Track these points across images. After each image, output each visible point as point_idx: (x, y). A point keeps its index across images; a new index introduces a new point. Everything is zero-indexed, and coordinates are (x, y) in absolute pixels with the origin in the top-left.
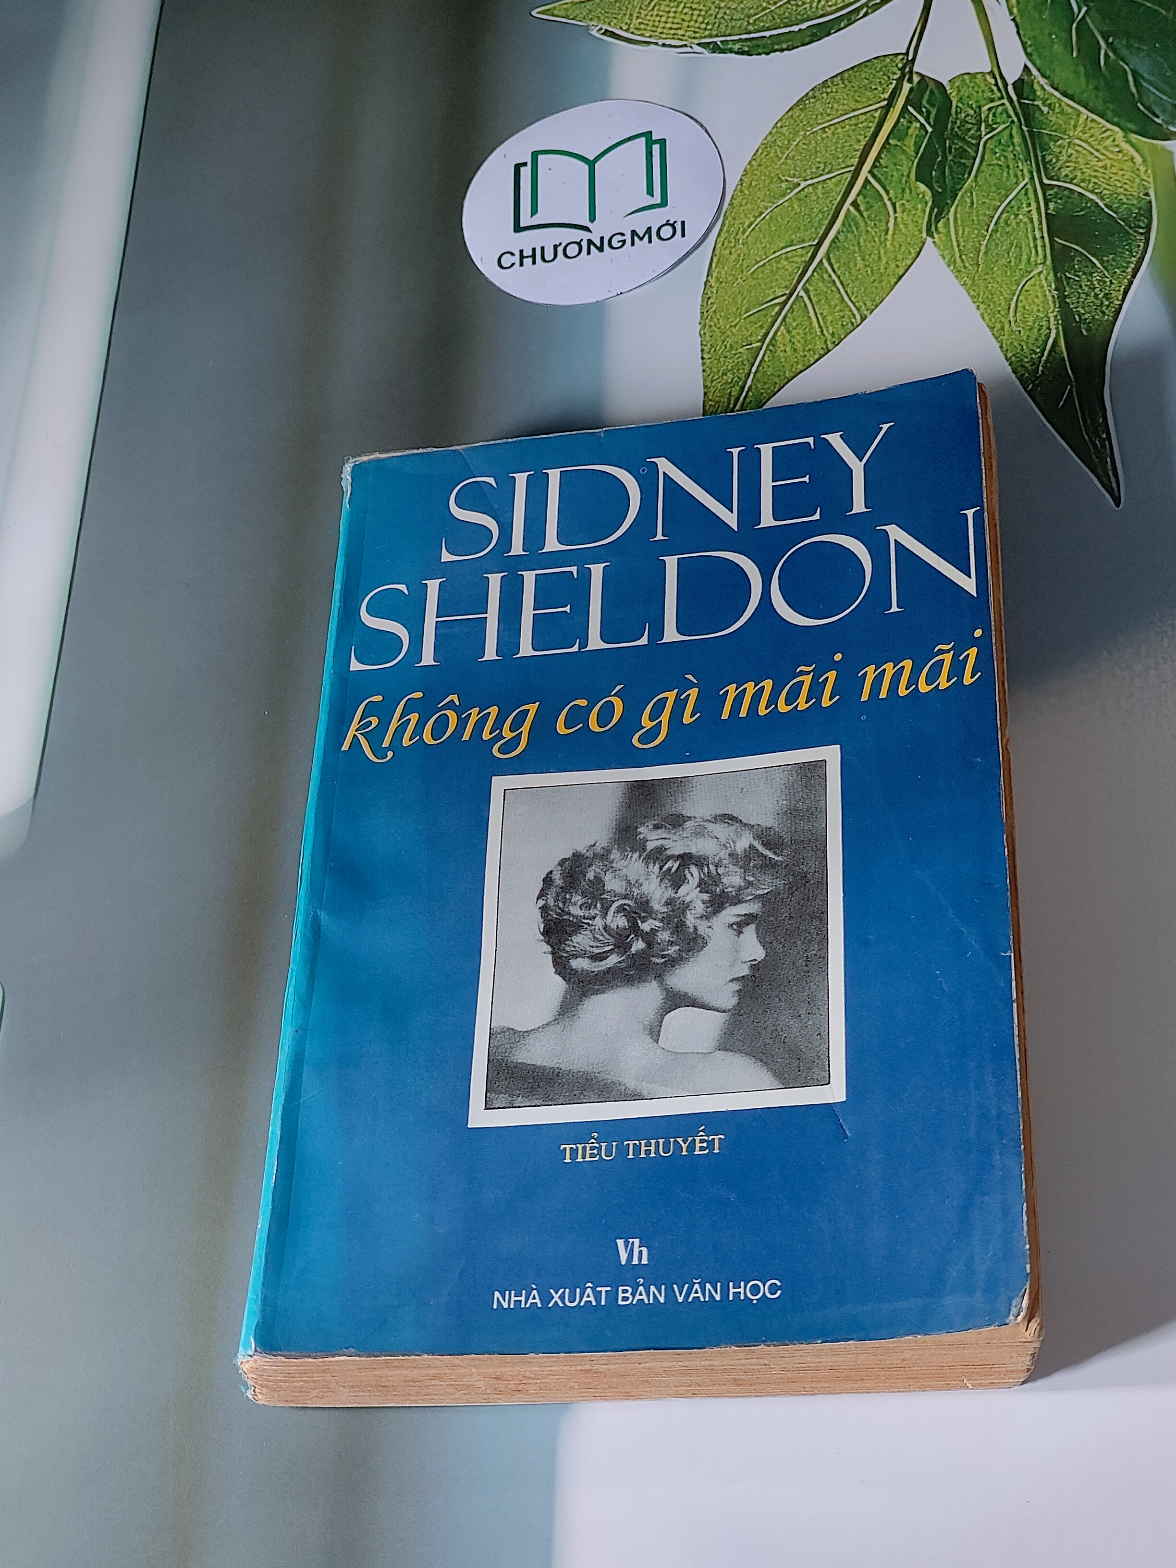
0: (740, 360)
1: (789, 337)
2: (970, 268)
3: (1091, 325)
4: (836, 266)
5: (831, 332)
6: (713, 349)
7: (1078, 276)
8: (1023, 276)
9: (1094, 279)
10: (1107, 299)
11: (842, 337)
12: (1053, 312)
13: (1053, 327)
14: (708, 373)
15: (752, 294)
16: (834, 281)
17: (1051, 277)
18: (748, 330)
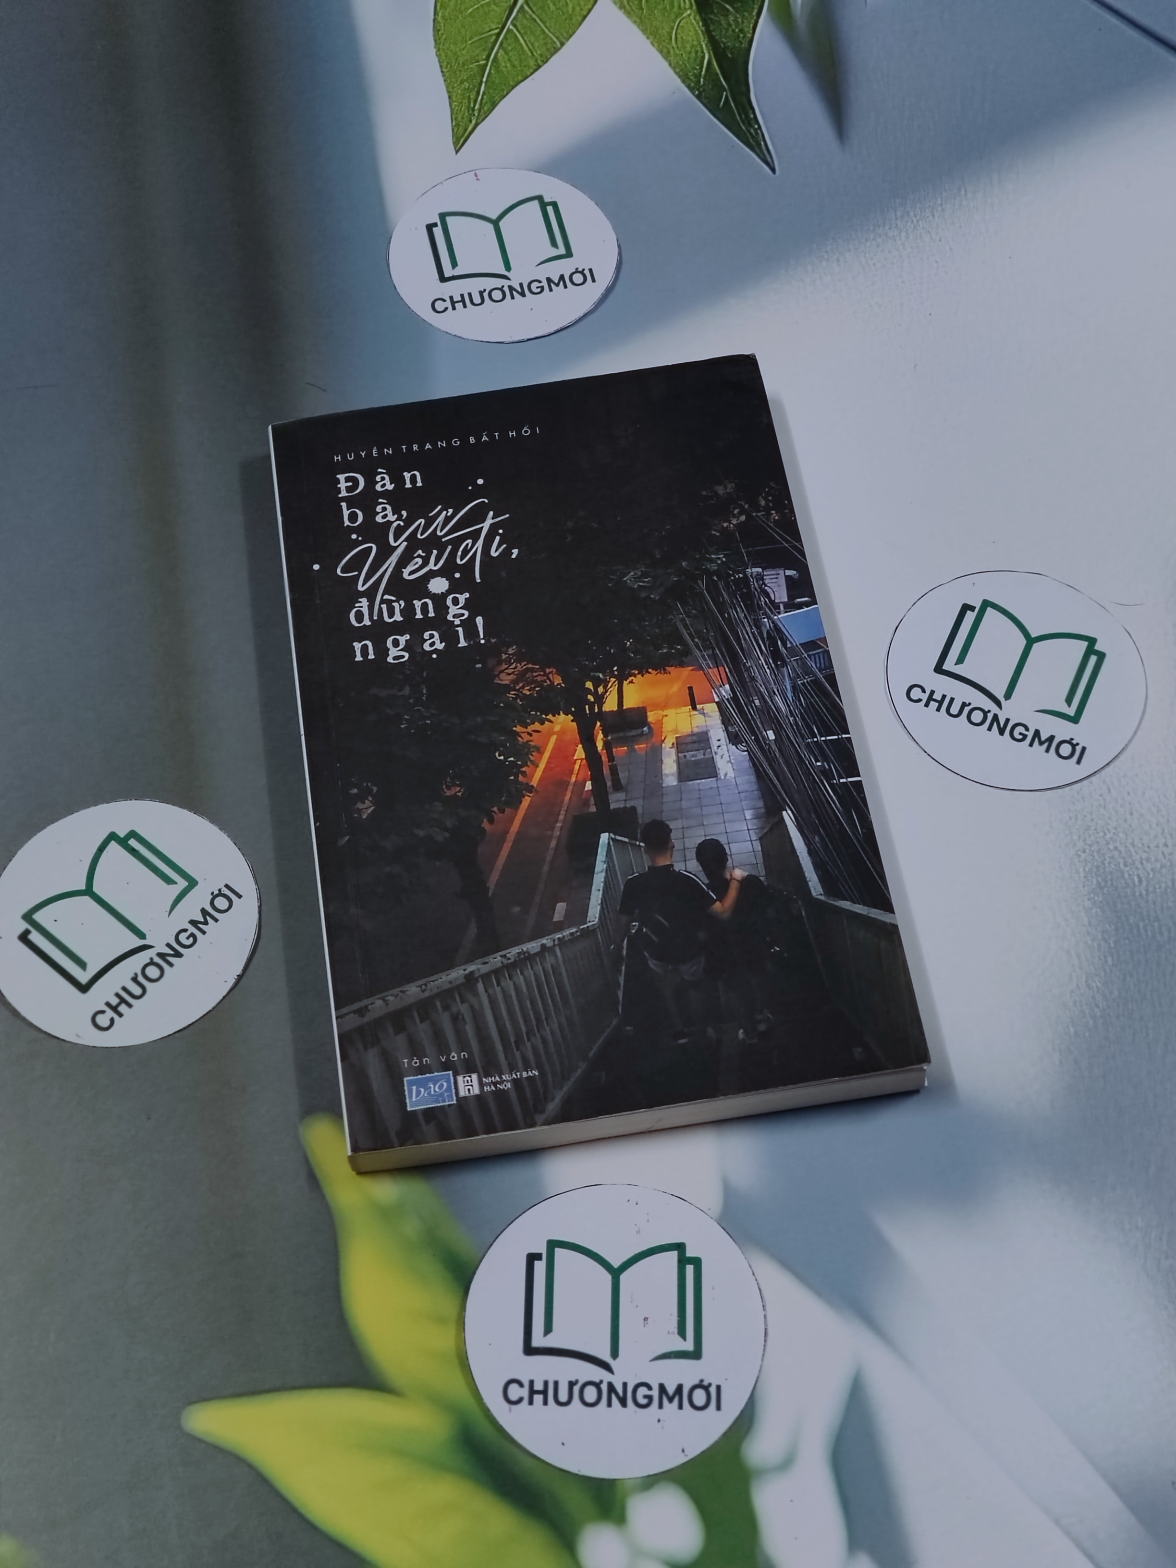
0: (472, 73)
1: (506, 57)
2: (637, 11)
3: (733, 50)
4: (534, 9)
5: (539, 53)
6: (449, 66)
7: (717, 17)
8: (677, 17)
9: (730, 19)
10: (742, 33)
11: (549, 57)
12: (704, 41)
13: (705, 51)
14: (449, 81)
15: (473, 27)
16: (535, 20)
17: (698, 17)
18: (474, 52)
